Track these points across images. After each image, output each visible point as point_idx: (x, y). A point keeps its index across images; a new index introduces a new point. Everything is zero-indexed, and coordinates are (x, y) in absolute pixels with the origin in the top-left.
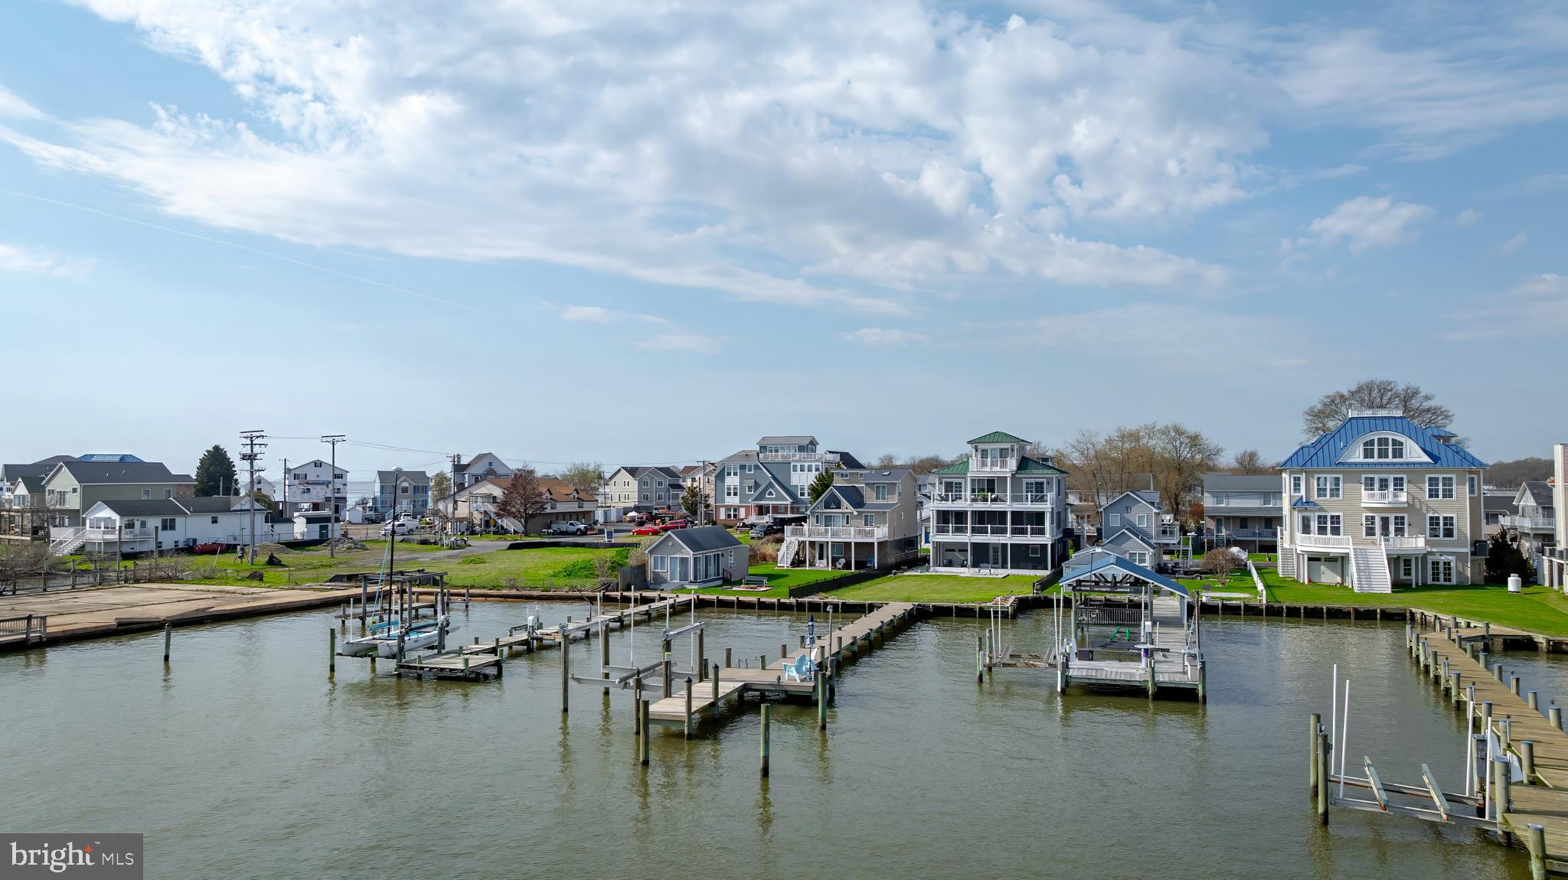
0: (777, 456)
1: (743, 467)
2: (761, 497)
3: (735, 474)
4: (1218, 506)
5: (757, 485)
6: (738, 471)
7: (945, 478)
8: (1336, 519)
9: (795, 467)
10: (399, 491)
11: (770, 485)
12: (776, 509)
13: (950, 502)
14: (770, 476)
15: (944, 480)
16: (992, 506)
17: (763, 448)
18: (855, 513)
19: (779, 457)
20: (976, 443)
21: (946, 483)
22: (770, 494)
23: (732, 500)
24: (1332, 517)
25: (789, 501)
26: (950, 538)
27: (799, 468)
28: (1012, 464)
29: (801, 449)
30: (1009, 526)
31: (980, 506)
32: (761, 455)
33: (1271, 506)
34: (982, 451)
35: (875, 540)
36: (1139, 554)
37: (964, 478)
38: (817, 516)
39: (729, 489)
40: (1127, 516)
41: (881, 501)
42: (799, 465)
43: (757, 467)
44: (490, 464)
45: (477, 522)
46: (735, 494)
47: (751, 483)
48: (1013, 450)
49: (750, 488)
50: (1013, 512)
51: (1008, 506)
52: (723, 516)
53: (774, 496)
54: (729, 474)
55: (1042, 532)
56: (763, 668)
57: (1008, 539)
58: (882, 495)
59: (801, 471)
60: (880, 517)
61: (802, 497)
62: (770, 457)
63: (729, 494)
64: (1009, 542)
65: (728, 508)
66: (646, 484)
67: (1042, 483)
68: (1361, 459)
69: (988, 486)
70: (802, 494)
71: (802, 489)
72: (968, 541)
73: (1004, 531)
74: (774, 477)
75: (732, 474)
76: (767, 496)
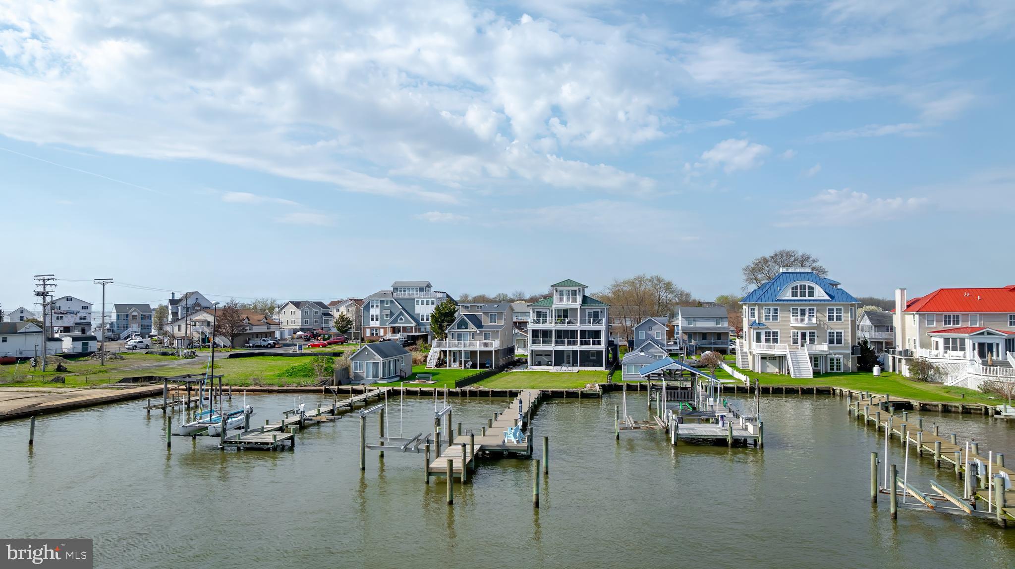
0: (405, 295)
1: (382, 302)
2: (395, 321)
3: (377, 306)
4: (688, 326)
5: (392, 314)
6: (379, 304)
7: (536, 309)
8: (775, 334)
9: (418, 301)
10: (130, 318)
11: (401, 314)
12: (405, 329)
13: (541, 324)
14: (401, 307)
15: (535, 310)
16: (568, 327)
17: (396, 289)
18: (478, 332)
19: (407, 295)
20: (556, 286)
21: (537, 312)
22: (401, 319)
23: (375, 324)
24: (773, 332)
25: (414, 324)
26: (541, 347)
27: (420, 303)
28: (579, 299)
29: (421, 290)
30: (579, 339)
31: (561, 327)
32: (395, 294)
33: (720, 326)
34: (560, 291)
35: (493, 349)
36: (659, 356)
37: (549, 309)
38: (453, 334)
39: (372, 316)
40: (650, 332)
41: (493, 324)
42: (420, 300)
43: (392, 302)
44: (197, 299)
45: (195, 339)
46: (377, 320)
47: (388, 312)
48: (579, 291)
49: (387, 316)
50: (581, 331)
51: (578, 327)
52: (368, 334)
53: (404, 321)
54: (373, 306)
55: (599, 343)
56: (484, 435)
57: (578, 348)
58: (494, 319)
59: (422, 304)
60: (495, 334)
61: (422, 322)
62: (400, 295)
63: (372, 320)
64: (579, 350)
65: (372, 329)
66: (306, 313)
67: (598, 312)
68: (790, 298)
69: (564, 314)
70: (423, 320)
71: (423, 316)
72: (553, 349)
73: (575, 343)
74: (403, 308)
75: (375, 306)
76: (399, 321)
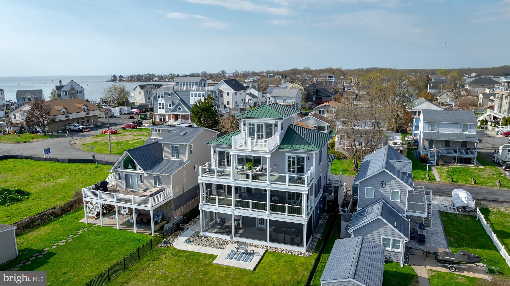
0: (183, 88)
1: (166, 94)
2: (174, 110)
3: (162, 97)
5: (173, 104)
6: (164, 96)
7: (220, 146)
9: (192, 94)
10: (26, 100)
11: (179, 104)
12: (183, 117)
13: (216, 176)
14: (179, 99)
15: (218, 149)
16: (253, 183)
17: (177, 83)
18: (146, 175)
19: (185, 89)
21: (220, 152)
22: (180, 109)
23: (162, 112)
25: (189, 113)
26: (216, 208)
27: (194, 95)
28: (276, 139)
30: (268, 203)
31: (244, 182)
32: (175, 87)
33: (467, 133)
34: (250, 125)
35: (150, 209)
38: (119, 174)
39: (160, 105)
40: (382, 190)
41: (175, 158)
42: (194, 93)
43: (173, 94)
44: (72, 85)
46: (163, 108)
47: (170, 102)
48: (276, 126)
49: (170, 105)
50: (272, 191)
51: (267, 185)
52: (158, 120)
53: (181, 110)
54: (159, 97)
55: (299, 211)
57: (267, 215)
62: (180, 88)
63: (160, 108)
64: (268, 218)
65: (160, 115)
66: (148, 93)
67: (303, 158)
72: (232, 213)
73: (263, 207)
74: (182, 100)
75: (161, 97)
76: (178, 110)
